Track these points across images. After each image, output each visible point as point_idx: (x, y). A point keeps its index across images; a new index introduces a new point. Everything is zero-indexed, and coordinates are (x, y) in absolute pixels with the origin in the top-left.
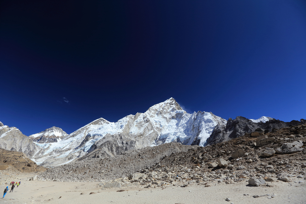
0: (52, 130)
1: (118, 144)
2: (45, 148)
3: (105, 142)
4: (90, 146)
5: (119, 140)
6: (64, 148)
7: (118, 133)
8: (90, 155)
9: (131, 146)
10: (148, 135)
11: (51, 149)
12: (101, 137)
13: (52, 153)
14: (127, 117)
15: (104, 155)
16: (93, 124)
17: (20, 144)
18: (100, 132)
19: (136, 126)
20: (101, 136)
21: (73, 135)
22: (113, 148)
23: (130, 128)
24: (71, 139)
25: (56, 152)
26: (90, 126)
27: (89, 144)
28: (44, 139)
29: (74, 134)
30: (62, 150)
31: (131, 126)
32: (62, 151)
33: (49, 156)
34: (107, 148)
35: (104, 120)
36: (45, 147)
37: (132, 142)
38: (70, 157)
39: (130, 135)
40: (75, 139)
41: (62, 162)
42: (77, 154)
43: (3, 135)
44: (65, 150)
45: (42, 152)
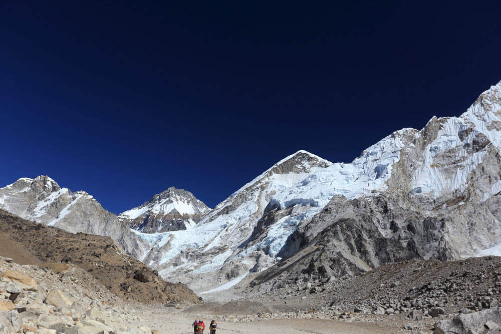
0: (168, 196)
1: (377, 230)
2: (160, 246)
3: (331, 224)
4: (285, 239)
5: (380, 216)
6: (206, 245)
7: (372, 195)
8: (292, 265)
9: (429, 237)
10: (487, 196)
11: (175, 249)
12: (315, 208)
13: (178, 258)
14: (393, 136)
15: (339, 265)
16: (277, 172)
18: (308, 194)
19: (432, 166)
20: (312, 205)
21: (227, 208)
22: (363, 242)
23: (410, 176)
24: (222, 220)
25: (189, 257)
26: (271, 177)
27: (278, 233)
28: (154, 224)
29: (229, 204)
30: (204, 252)
31: (415, 169)
32: (203, 254)
33: (172, 269)
34: (343, 243)
35: (312, 155)
36: (161, 244)
37: (429, 224)
38: (229, 269)
39: (416, 201)
40: (231, 219)
41: (210, 284)
42: (251, 264)
43: (64, 212)
44: (210, 252)
45: (155, 257)
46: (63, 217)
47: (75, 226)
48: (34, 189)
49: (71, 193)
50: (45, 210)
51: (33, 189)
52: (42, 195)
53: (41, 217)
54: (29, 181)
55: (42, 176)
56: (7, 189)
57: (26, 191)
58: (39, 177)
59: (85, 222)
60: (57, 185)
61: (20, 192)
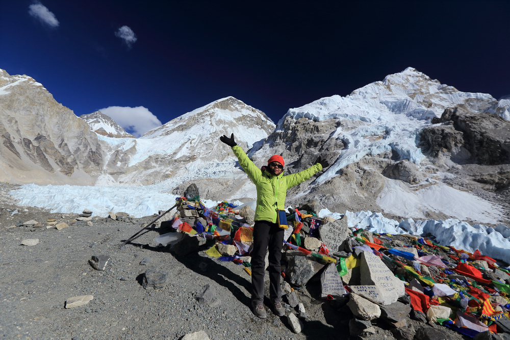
0: (96, 117)
2: (125, 149)
6: (175, 154)
11: (142, 154)
13: (147, 162)
16: (218, 108)
17: (56, 130)
20: (364, 120)
21: (181, 126)
24: (181, 134)
25: (159, 162)
26: (214, 110)
30: (174, 158)
32: (175, 161)
33: (145, 171)
35: (239, 101)
44: (182, 160)
45: (122, 159)
59: (31, 110)
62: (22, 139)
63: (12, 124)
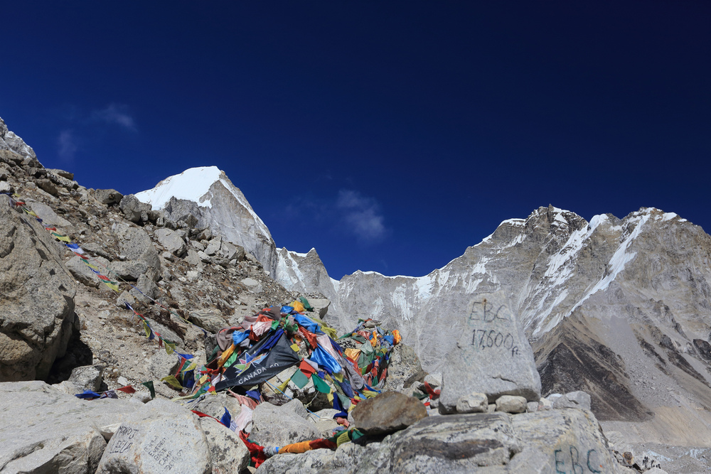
43: (620, 259)
46: (621, 268)
47: (655, 288)
48: (534, 236)
49: (617, 219)
50: (569, 267)
51: (531, 236)
52: (552, 243)
53: (566, 284)
54: (520, 223)
55: (542, 208)
56: (485, 244)
57: (520, 242)
58: (536, 211)
59: (679, 275)
60: (577, 217)
61: (509, 246)
62: (692, 342)
63: (663, 315)
